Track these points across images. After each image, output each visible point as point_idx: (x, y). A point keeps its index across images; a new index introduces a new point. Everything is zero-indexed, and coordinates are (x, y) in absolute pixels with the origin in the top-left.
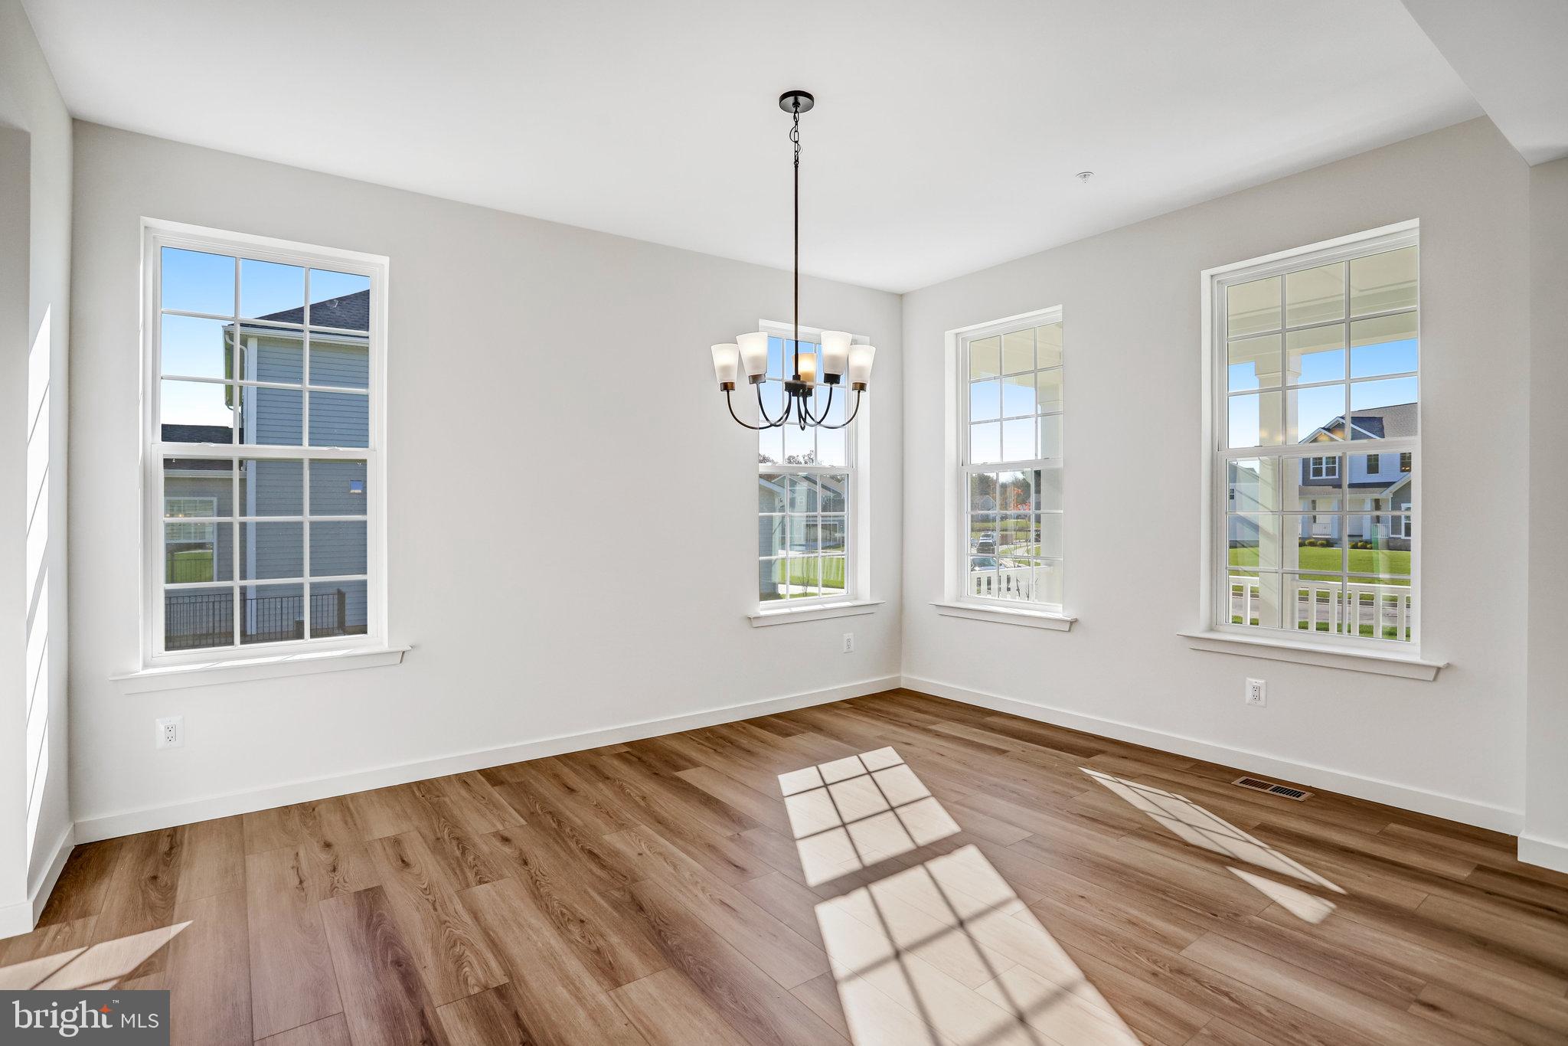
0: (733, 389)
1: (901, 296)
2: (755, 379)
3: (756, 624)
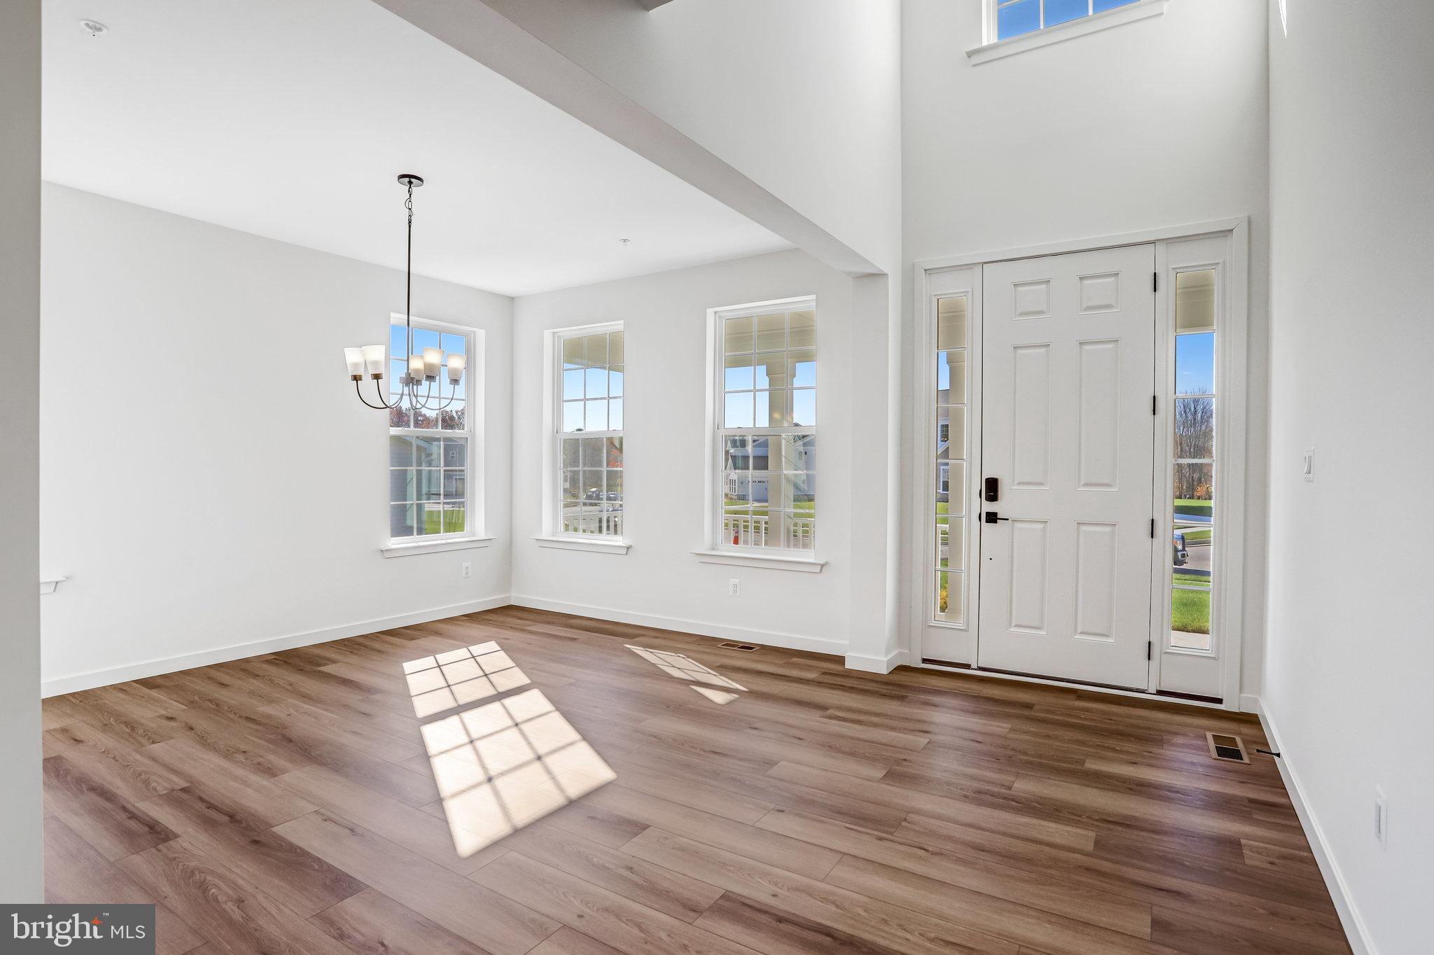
0: (361, 380)
1: (512, 299)
2: (377, 377)
3: (387, 555)
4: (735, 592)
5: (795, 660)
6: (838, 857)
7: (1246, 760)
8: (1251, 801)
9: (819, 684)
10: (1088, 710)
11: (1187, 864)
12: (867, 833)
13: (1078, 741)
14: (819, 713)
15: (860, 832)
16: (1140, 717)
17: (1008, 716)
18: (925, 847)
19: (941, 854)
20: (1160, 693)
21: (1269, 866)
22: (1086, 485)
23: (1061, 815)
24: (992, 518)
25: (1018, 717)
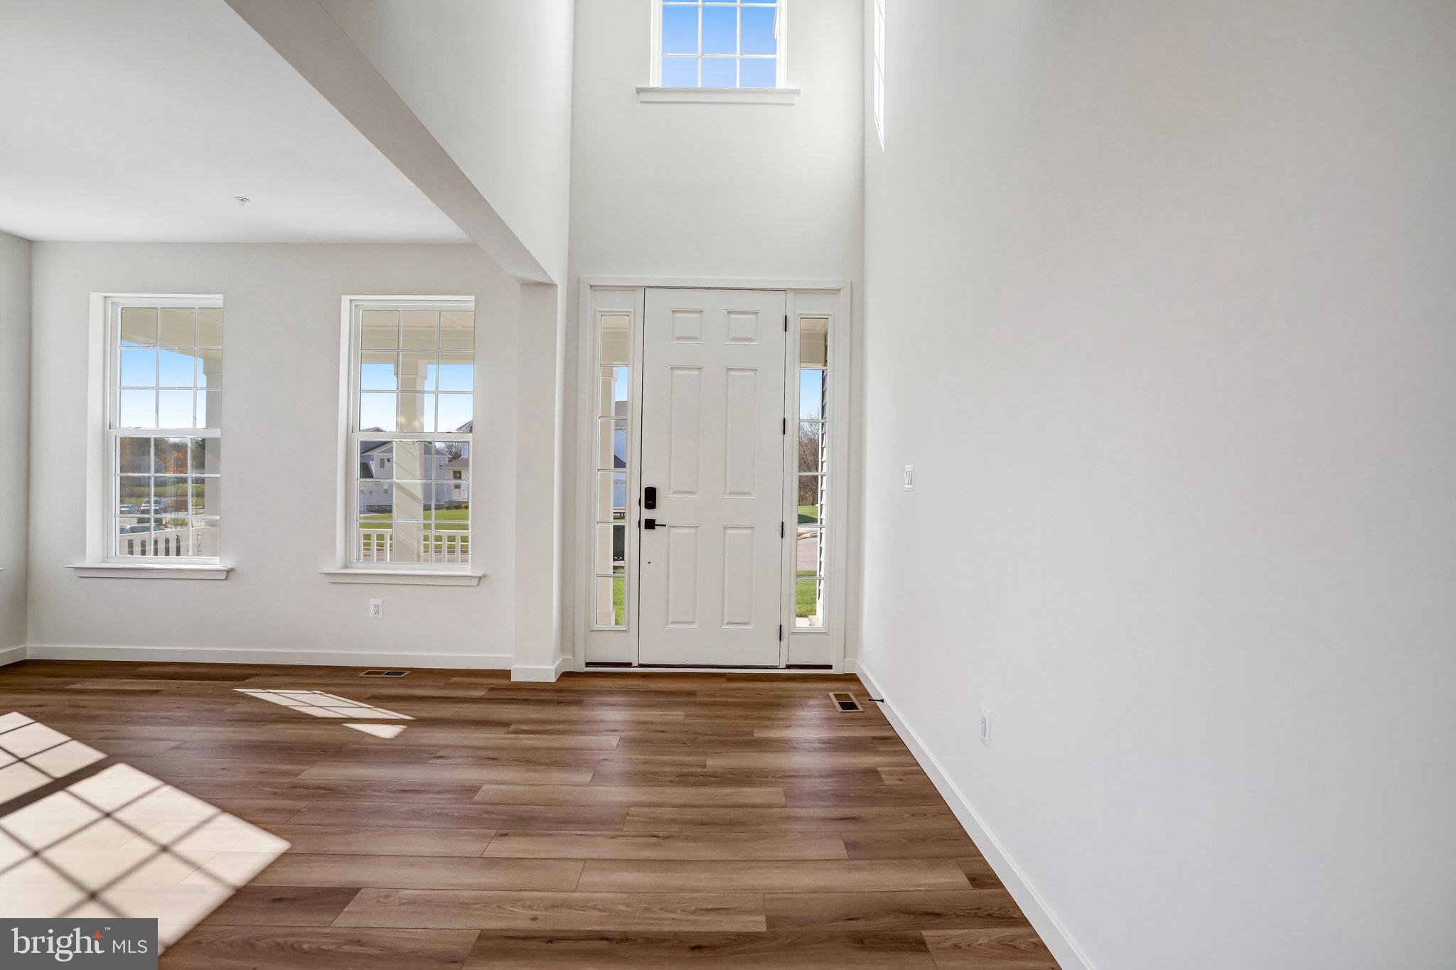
4: (376, 613)
5: (454, 679)
6: (581, 864)
7: (861, 709)
8: (874, 738)
9: (490, 701)
10: (740, 689)
11: (851, 795)
12: (600, 835)
13: (742, 716)
14: (504, 730)
15: (591, 836)
16: (779, 689)
17: (679, 705)
18: (656, 834)
19: (671, 837)
20: (789, 667)
21: (900, 783)
22: (731, 493)
23: (752, 779)
24: (650, 524)
25: (687, 704)
